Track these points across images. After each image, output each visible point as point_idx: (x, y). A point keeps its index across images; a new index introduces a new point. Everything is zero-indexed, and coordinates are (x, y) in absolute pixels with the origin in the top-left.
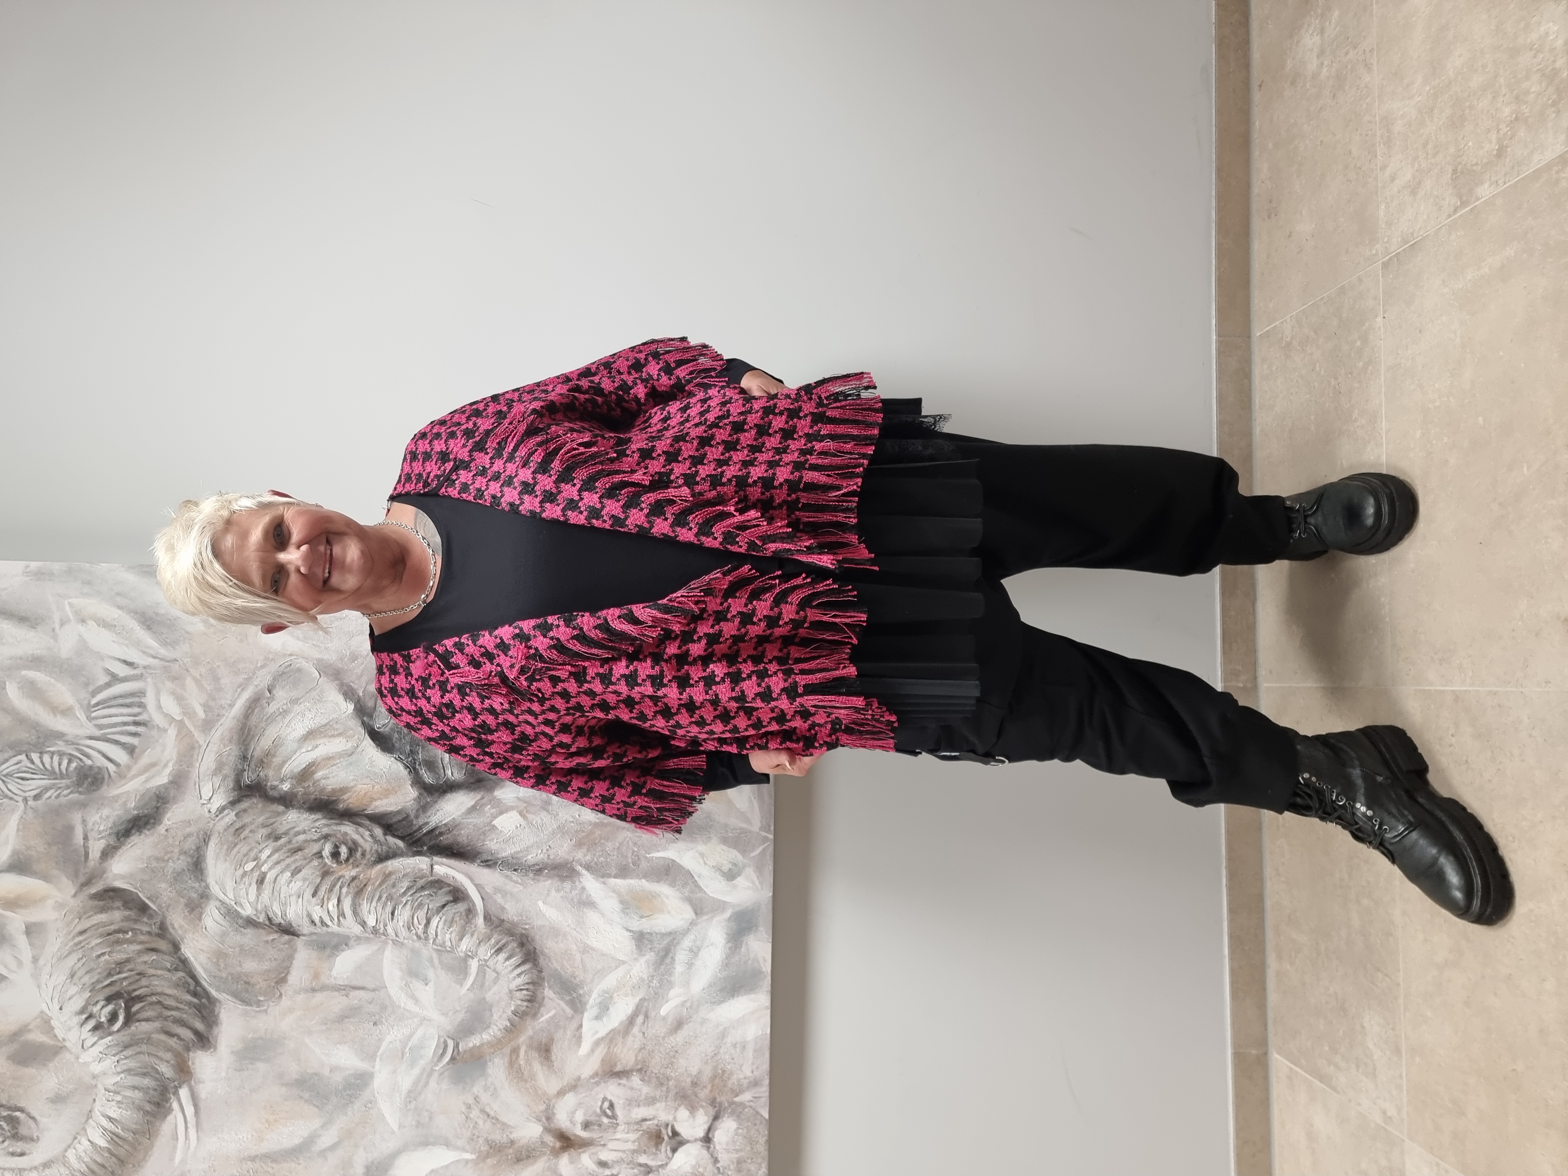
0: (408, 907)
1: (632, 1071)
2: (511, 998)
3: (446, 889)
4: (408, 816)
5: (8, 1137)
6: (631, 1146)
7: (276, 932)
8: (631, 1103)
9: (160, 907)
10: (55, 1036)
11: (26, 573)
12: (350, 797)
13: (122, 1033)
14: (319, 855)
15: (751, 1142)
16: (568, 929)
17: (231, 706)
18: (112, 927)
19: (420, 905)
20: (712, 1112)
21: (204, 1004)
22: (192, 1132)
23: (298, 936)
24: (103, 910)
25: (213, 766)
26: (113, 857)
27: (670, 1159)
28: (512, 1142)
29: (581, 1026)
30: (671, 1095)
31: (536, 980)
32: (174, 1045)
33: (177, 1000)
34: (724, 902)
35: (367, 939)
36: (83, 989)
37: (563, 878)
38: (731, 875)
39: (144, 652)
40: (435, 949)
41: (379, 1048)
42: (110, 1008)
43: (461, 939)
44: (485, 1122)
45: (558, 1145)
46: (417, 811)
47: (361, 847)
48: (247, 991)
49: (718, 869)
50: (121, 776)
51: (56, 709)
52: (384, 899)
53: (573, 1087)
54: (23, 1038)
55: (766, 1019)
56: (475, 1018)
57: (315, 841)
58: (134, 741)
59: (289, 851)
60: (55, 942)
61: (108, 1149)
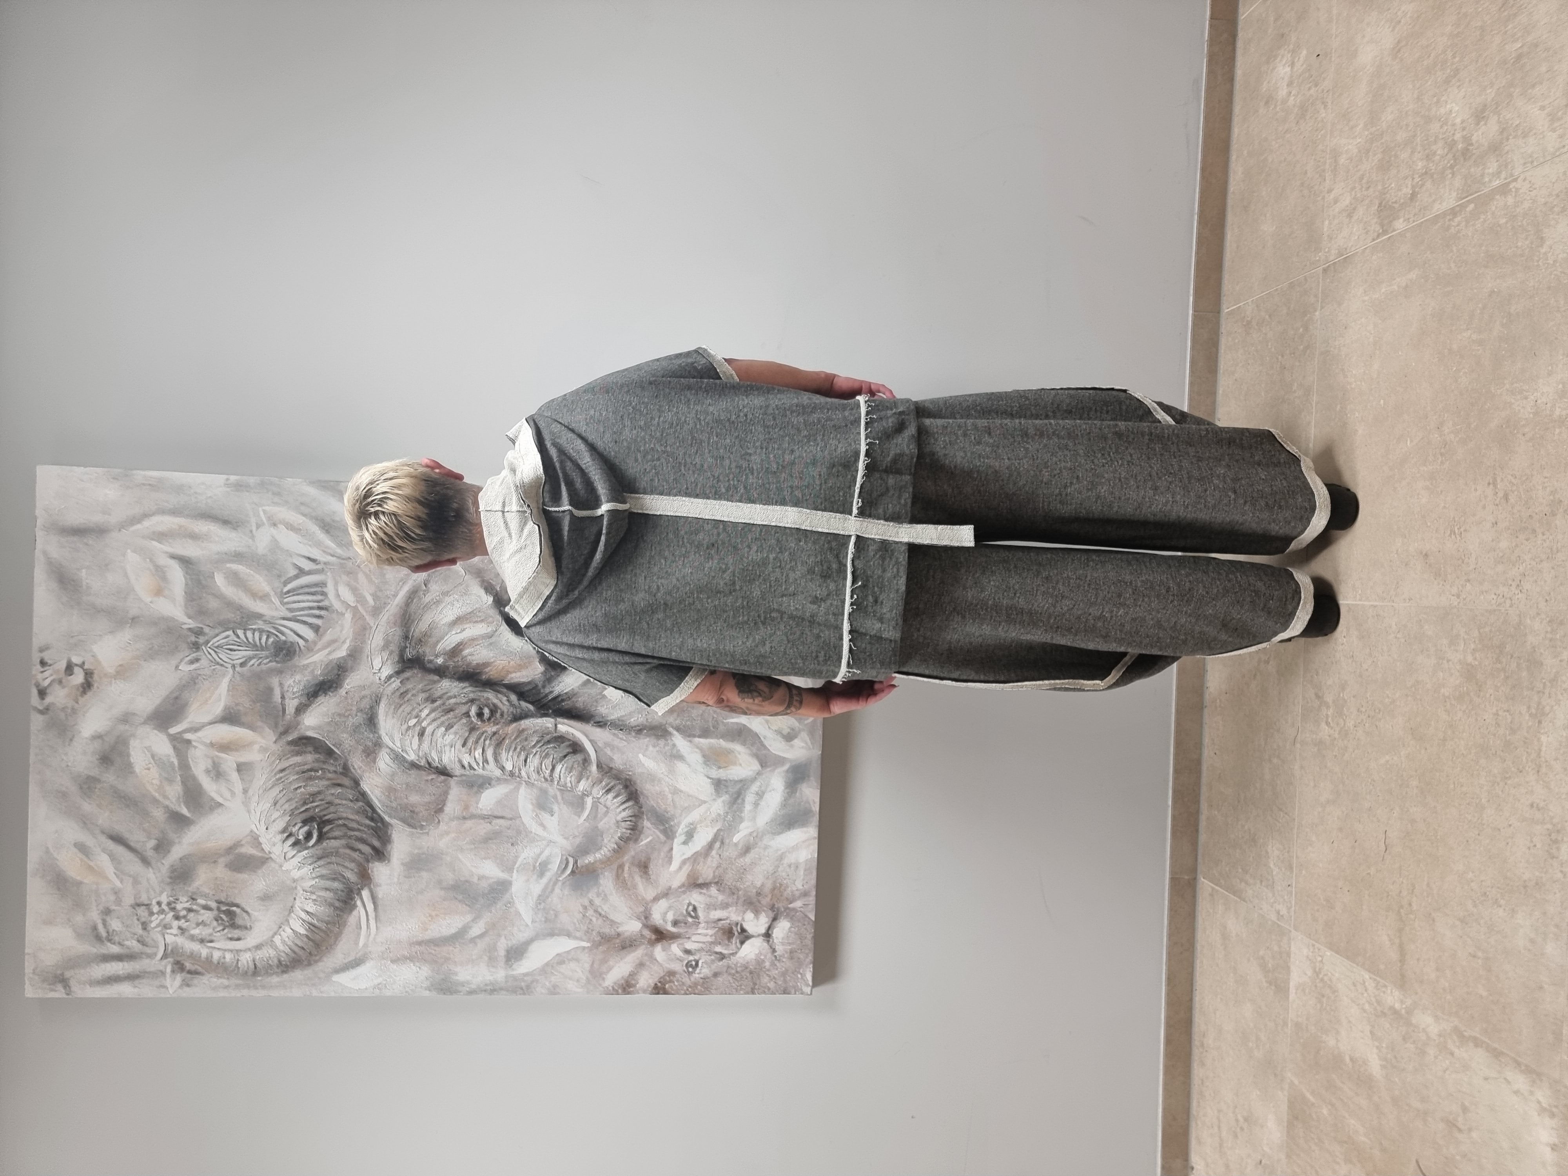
0: (538, 756)
1: (711, 883)
2: (618, 827)
3: (567, 743)
4: (537, 686)
5: (228, 926)
6: (708, 939)
7: (434, 773)
8: (710, 907)
9: (342, 752)
10: (263, 849)
11: (227, 485)
12: (491, 670)
13: (316, 847)
14: (467, 714)
15: (801, 937)
16: (662, 776)
17: (395, 596)
18: (306, 767)
19: (547, 755)
20: (771, 915)
21: (380, 828)
22: (372, 922)
23: (451, 776)
24: (298, 753)
25: (382, 643)
26: (305, 712)
27: (739, 949)
28: (619, 935)
29: (672, 849)
30: (741, 901)
31: (637, 814)
32: (356, 857)
33: (358, 823)
34: (784, 758)
36: (284, 814)
37: (658, 737)
38: (789, 737)
39: (324, 552)
40: (558, 789)
41: (515, 863)
42: (306, 828)
43: (579, 782)
44: (597, 919)
45: (654, 937)
46: (544, 682)
47: (500, 709)
48: (412, 818)
49: (779, 732)
50: (309, 649)
51: (255, 595)
52: (518, 750)
53: (666, 894)
54: (237, 851)
55: (814, 846)
56: (590, 842)
57: (464, 704)
58: (318, 622)
59: (443, 711)
60: (261, 778)
61: (307, 936)
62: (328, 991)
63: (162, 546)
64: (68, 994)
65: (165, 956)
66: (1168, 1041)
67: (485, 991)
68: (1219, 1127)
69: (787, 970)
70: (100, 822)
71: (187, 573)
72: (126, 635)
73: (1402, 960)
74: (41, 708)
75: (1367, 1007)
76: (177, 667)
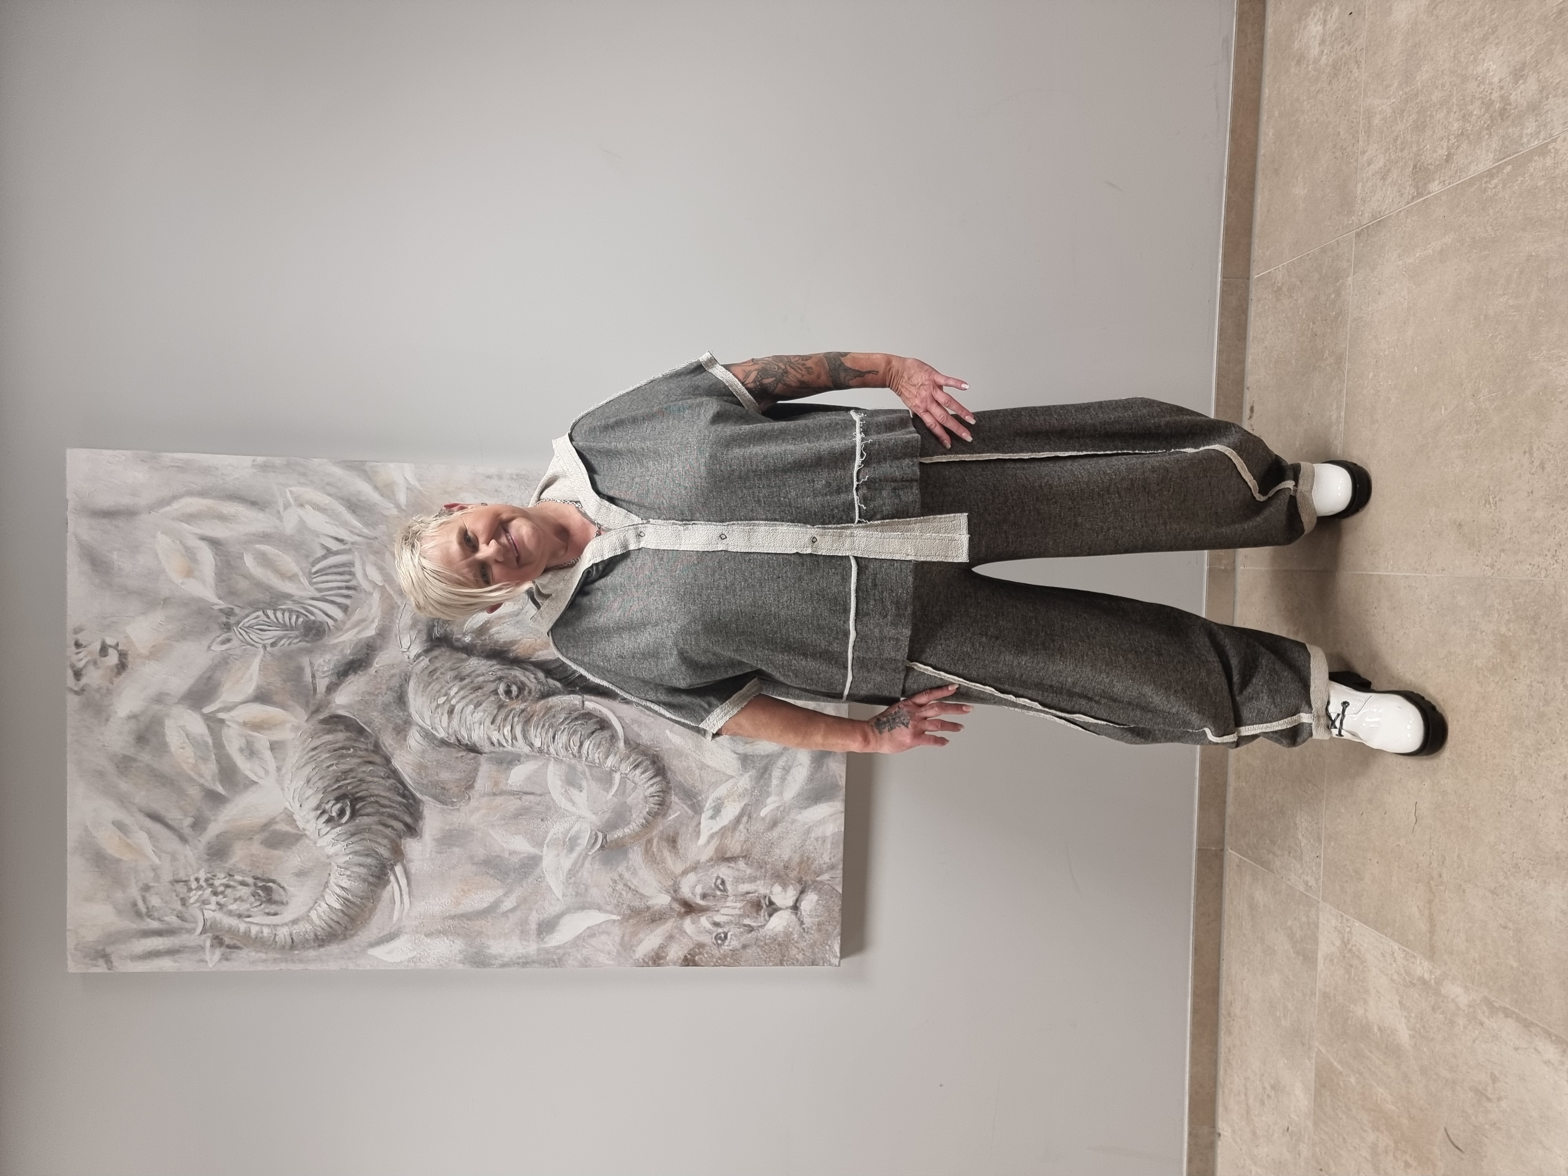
1: (739, 857)
2: (646, 802)
3: (595, 720)
5: (264, 902)
6: (737, 912)
7: (464, 750)
8: (738, 880)
9: (373, 729)
10: (297, 827)
11: (254, 466)
12: (518, 648)
13: (349, 824)
14: (495, 692)
15: (829, 910)
16: (689, 752)
18: (338, 745)
19: (575, 732)
20: (799, 888)
21: (411, 805)
22: (406, 898)
23: (481, 753)
24: (329, 732)
25: (410, 622)
26: (335, 691)
27: (767, 921)
28: (648, 908)
29: (700, 823)
30: (768, 875)
31: (665, 789)
32: (389, 833)
33: (390, 800)
35: (535, 757)
36: (317, 791)
39: (351, 531)
40: (586, 765)
41: (546, 838)
42: (339, 806)
43: (607, 758)
44: (627, 893)
45: (683, 910)
47: (528, 687)
48: (443, 794)
50: (338, 629)
51: (283, 575)
52: (546, 726)
53: (694, 868)
54: (272, 828)
55: (841, 821)
56: (619, 817)
57: (492, 681)
58: (347, 601)
59: (472, 688)
60: (294, 756)
61: (342, 911)
62: (364, 964)
63: (191, 528)
64: (109, 969)
65: (204, 931)
66: (1195, 1011)
67: (518, 964)
68: (1246, 1095)
69: (815, 942)
70: (137, 800)
71: (216, 554)
72: (158, 616)
73: (1432, 931)
74: (76, 689)
75: (1396, 977)
76: (209, 647)
